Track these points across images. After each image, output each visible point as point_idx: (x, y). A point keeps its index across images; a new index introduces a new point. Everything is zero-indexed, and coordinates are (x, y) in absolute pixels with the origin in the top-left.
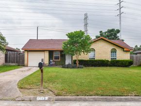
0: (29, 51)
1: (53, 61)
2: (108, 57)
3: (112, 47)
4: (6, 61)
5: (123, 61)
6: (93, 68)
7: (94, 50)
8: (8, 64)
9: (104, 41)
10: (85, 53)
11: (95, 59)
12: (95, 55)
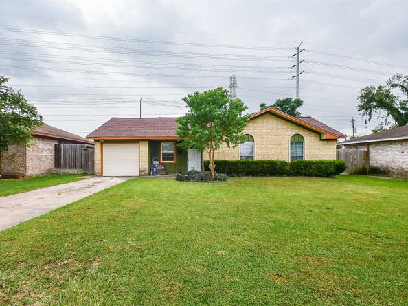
0: (104, 142)
1: (161, 164)
2: (283, 154)
3: (293, 131)
4: (57, 164)
5: (322, 162)
6: (250, 179)
7: (250, 138)
8: (61, 171)
9: (275, 118)
10: (231, 145)
11: (255, 159)
12: (253, 148)
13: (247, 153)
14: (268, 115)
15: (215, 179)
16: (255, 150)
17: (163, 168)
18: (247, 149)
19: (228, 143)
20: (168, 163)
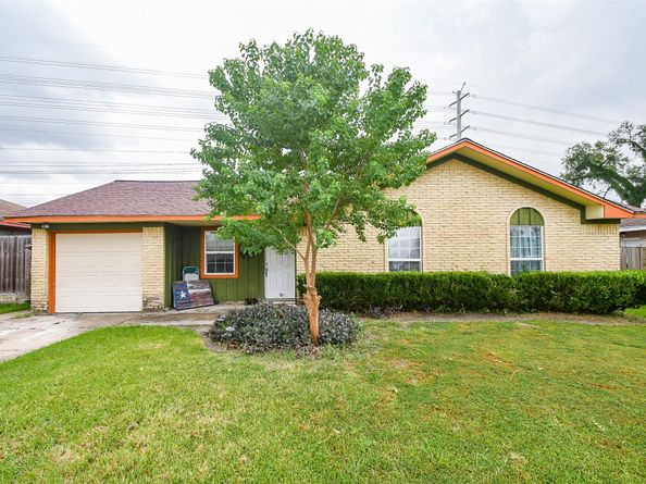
1: (202, 281)
3: (517, 200)
11: (425, 270)
12: (418, 243)
13: (403, 254)
14: (455, 164)
15: (321, 341)
16: (425, 246)
17: (208, 290)
18: (404, 244)
19: (360, 230)
20: (221, 279)
